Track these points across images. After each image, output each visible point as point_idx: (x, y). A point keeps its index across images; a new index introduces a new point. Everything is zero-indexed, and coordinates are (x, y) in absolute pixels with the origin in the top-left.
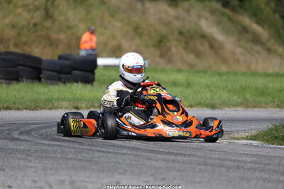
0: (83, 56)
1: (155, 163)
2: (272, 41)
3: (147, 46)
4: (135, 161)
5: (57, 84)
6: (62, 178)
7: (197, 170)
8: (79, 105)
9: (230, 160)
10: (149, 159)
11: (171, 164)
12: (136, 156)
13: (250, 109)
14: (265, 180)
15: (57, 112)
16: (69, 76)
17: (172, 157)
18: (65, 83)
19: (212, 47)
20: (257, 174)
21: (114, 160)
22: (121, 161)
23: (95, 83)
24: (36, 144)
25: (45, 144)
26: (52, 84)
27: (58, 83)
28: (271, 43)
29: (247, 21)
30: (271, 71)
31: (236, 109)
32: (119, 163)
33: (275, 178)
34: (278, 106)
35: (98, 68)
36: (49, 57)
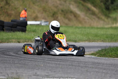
0: (21, 21)
1: (51, 65)
2: (100, 14)
3: (48, 16)
4: (43, 64)
5: (10, 32)
6: (13, 71)
7: (69, 68)
8: (20, 41)
10: (49, 63)
11: (58, 66)
12: (43, 62)
13: (91, 42)
14: (97, 72)
15: (10, 44)
16: (16, 29)
17: (59, 63)
18: (14, 31)
19: (75, 16)
20: (94, 70)
21: (34, 64)
22: (37, 64)
23: (27, 32)
24: (2, 57)
25: (6, 57)
26: (9, 32)
28: (100, 15)
29: (89, 5)
30: (99, 26)
31: (85, 42)
33: (101, 71)
34: (102, 41)
35: (28, 25)
36: (7, 21)
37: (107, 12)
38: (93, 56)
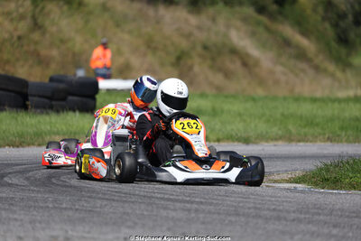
0: (80, 78)
1: (172, 214)
2: (321, 57)
3: (162, 65)
4: (147, 210)
5: (47, 113)
6: (55, 233)
7: (227, 222)
9: (268, 209)
10: (165, 208)
11: (193, 215)
12: (149, 204)
13: (294, 144)
14: (312, 233)
16: (63, 103)
17: (195, 206)
18: (58, 111)
19: (245, 64)
20: (302, 227)
21: (121, 210)
22: (129, 211)
25: (33, 191)
26: (42, 113)
27: (50, 111)
28: (320, 60)
29: (288, 31)
30: (318, 94)
31: (276, 143)
32: (128, 214)
33: (326, 231)
34: (329, 139)
35: (100, 92)
36: (38, 80)
37: (343, 51)
38: (300, 186)
